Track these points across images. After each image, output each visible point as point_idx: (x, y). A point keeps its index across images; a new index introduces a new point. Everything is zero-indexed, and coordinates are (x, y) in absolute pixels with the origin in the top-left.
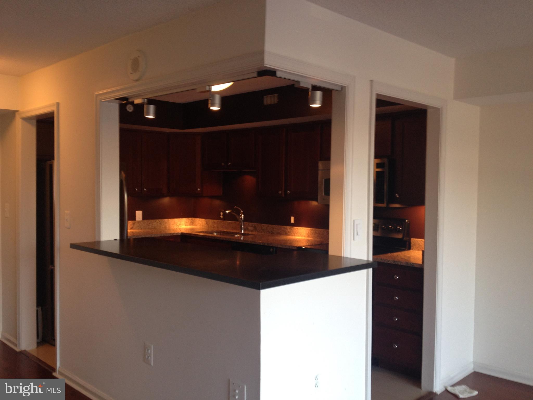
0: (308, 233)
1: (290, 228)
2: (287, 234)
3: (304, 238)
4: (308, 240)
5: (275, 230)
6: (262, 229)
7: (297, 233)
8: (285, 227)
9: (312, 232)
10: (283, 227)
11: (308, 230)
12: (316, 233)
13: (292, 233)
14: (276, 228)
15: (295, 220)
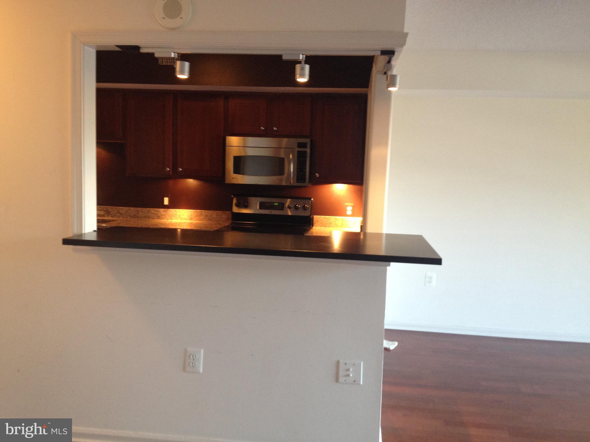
0: (190, 216)
1: (164, 210)
2: (159, 217)
3: (185, 221)
4: (191, 223)
5: (140, 213)
6: (119, 213)
7: (175, 216)
8: (157, 209)
9: (196, 213)
10: (152, 210)
11: (190, 212)
12: (201, 214)
13: (167, 216)
14: (142, 212)
15: (170, 201)
